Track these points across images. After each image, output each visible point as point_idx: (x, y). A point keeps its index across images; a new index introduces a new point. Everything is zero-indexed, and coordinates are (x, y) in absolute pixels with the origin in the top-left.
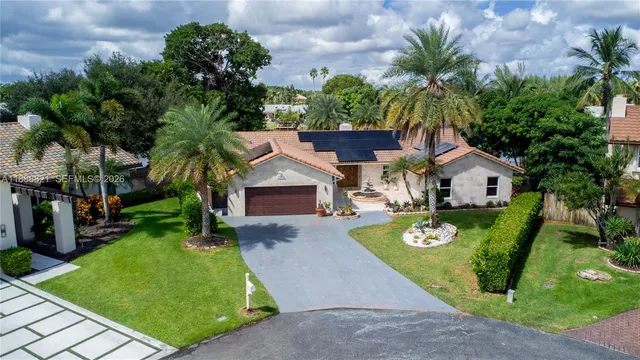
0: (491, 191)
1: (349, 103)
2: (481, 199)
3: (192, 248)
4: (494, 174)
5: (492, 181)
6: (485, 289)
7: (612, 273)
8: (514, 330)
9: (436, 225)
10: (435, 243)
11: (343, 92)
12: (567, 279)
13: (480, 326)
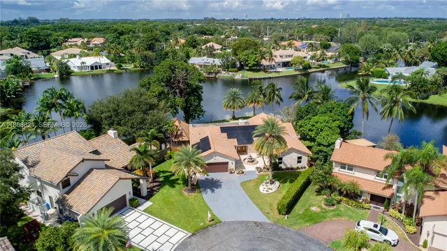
0: (299, 162)
1: (248, 61)
2: (295, 165)
3: (186, 194)
4: (300, 156)
5: (299, 158)
6: (280, 214)
7: (322, 209)
8: (283, 228)
9: (272, 183)
10: (270, 191)
11: (244, 54)
12: (308, 209)
13: (275, 227)
